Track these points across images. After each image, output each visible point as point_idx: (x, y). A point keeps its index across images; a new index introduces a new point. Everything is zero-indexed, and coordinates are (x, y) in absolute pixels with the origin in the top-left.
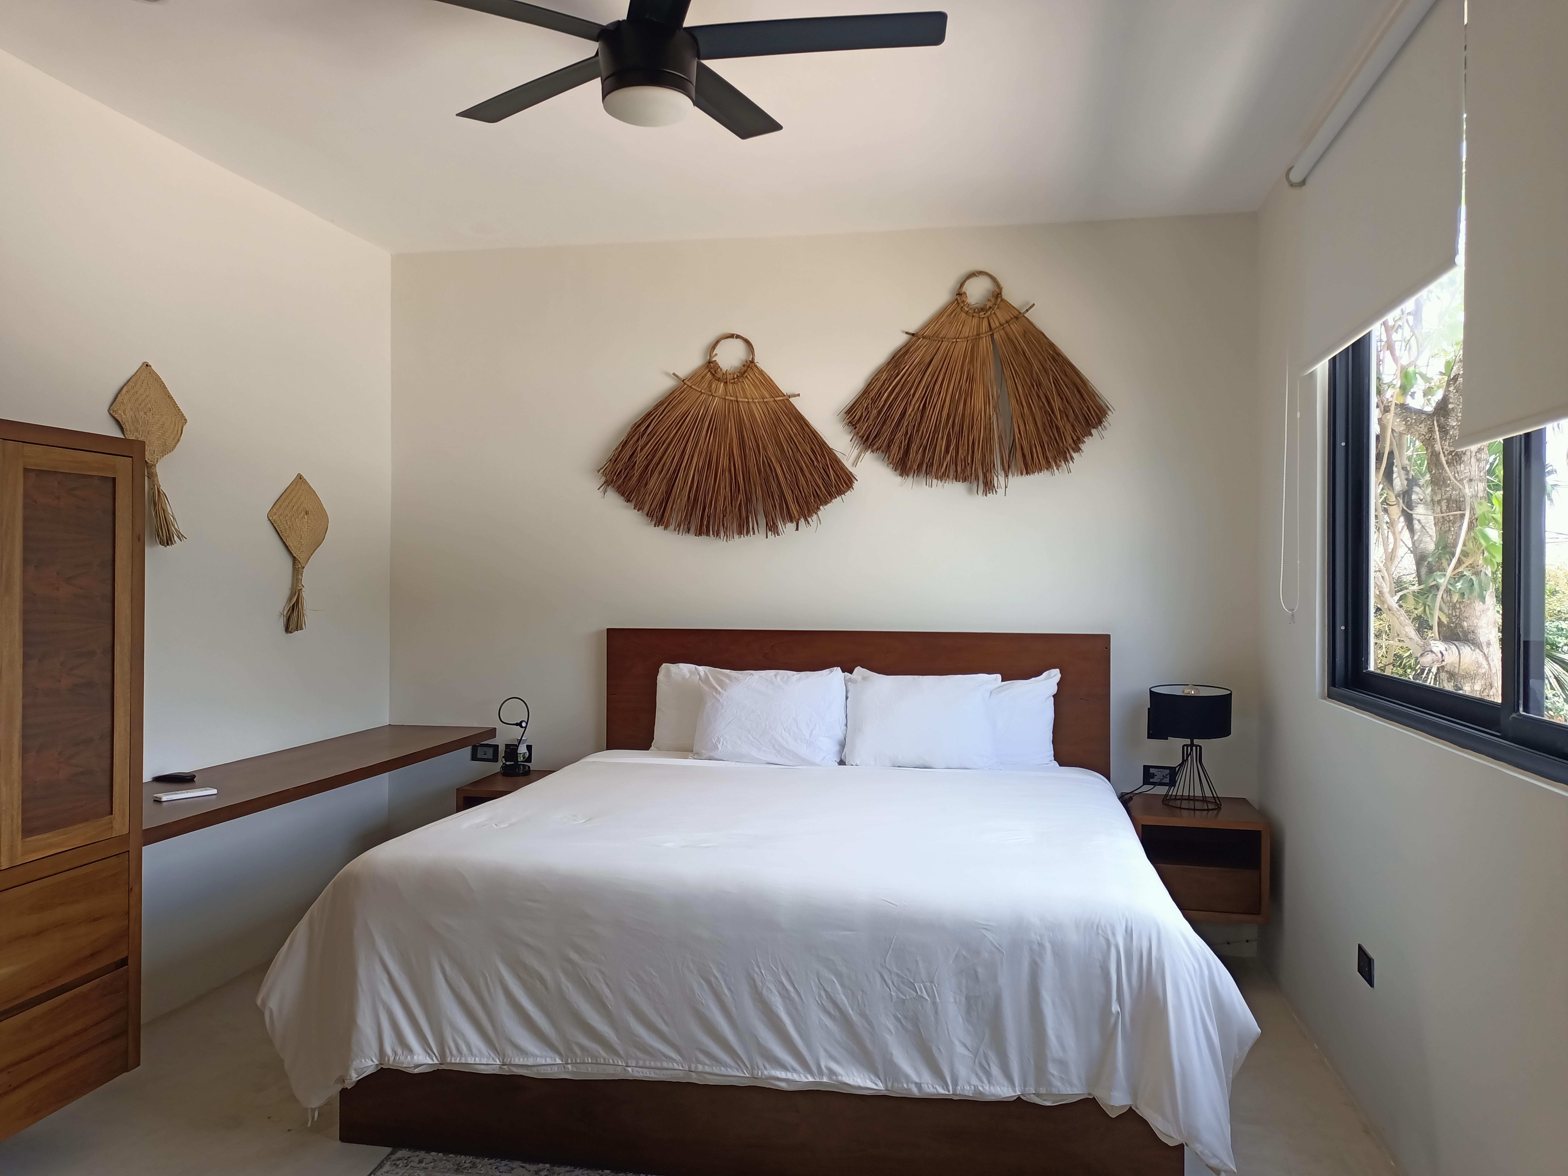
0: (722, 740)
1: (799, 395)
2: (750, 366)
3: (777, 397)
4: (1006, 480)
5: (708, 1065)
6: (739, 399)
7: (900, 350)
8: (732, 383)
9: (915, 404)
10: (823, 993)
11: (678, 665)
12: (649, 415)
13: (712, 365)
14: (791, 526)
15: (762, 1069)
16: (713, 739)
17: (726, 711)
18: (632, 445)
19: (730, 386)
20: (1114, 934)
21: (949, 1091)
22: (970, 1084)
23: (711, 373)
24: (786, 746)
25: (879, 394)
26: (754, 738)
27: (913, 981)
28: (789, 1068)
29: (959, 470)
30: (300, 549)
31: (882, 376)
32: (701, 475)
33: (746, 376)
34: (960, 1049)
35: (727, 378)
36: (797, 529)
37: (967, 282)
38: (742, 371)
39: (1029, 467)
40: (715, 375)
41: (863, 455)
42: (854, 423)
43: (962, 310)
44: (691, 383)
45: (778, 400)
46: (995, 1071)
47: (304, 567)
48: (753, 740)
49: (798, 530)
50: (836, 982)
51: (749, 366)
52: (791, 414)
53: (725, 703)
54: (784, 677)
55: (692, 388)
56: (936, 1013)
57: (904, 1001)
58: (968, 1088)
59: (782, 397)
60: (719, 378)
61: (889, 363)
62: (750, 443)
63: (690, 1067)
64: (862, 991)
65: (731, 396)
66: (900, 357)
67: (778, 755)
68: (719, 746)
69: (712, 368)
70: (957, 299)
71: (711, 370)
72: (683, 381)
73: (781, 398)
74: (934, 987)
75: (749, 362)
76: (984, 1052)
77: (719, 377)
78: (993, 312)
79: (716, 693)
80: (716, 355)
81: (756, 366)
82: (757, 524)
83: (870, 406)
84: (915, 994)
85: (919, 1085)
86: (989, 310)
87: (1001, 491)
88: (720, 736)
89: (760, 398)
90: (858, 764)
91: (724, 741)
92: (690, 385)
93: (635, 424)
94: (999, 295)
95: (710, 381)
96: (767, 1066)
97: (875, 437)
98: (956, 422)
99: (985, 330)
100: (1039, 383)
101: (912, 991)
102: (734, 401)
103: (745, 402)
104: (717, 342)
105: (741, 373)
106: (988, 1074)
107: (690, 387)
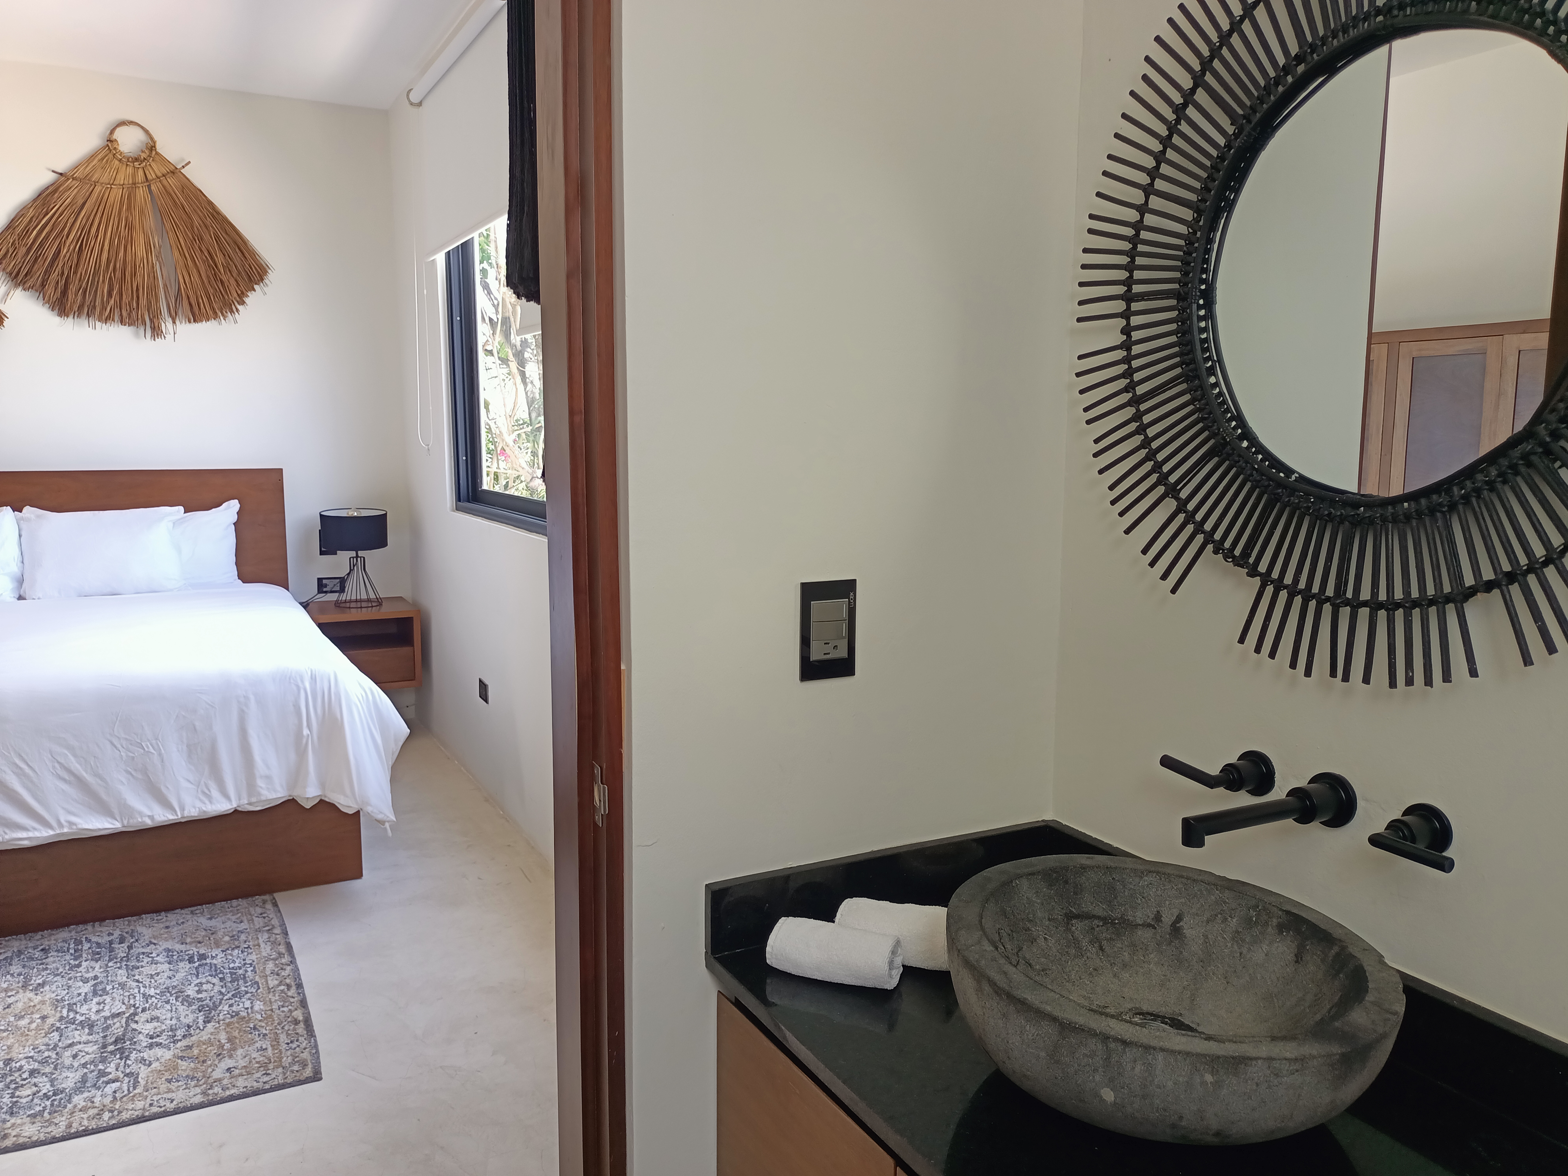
4: (175, 327)
7: (47, 188)
9: (69, 246)
10: (57, 765)
20: (302, 681)
21: (177, 816)
22: (195, 807)
25: (27, 232)
27: (140, 742)
28: (29, 828)
29: (124, 314)
31: (28, 212)
34: (184, 784)
37: (118, 129)
39: (196, 316)
41: (12, 292)
43: (114, 157)
46: (215, 793)
50: (69, 754)
56: (162, 762)
57: (133, 758)
58: (194, 810)
61: (35, 200)
64: (94, 757)
66: (48, 195)
70: (108, 145)
74: (159, 743)
76: (205, 783)
78: (149, 163)
83: (17, 242)
84: (143, 751)
85: (151, 818)
86: (144, 161)
87: (169, 337)
90: (41, 595)
94: (154, 148)
97: (26, 275)
98: (118, 266)
99: (141, 180)
100: (201, 239)
101: (139, 749)
106: (209, 797)
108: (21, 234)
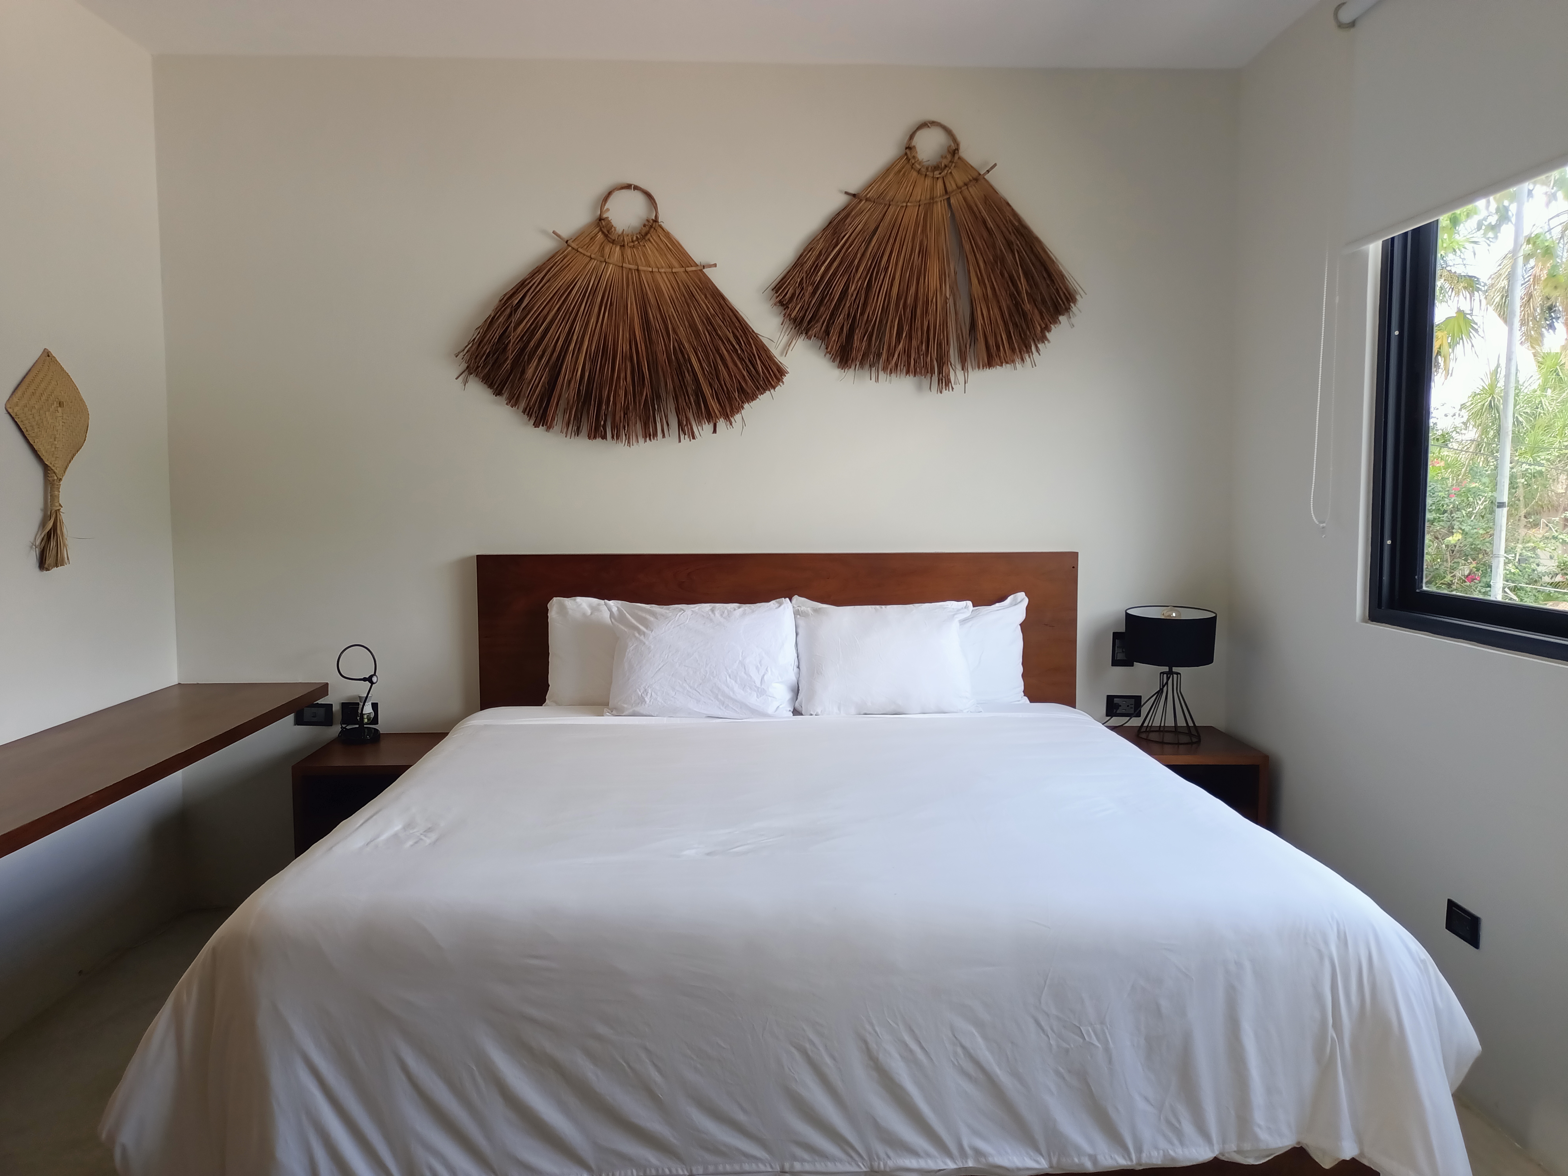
0: (650, 692)
1: (715, 265)
2: (654, 226)
3: (688, 267)
4: (965, 375)
5: (808, 1162)
6: (640, 268)
7: (839, 214)
8: (630, 247)
9: (858, 280)
10: (959, 1051)
11: (575, 600)
12: (522, 284)
13: (604, 224)
14: (708, 427)
15: (884, 1159)
16: (638, 690)
17: (654, 656)
18: (503, 322)
19: (628, 252)
21: (1131, 1160)
22: (1157, 1148)
23: (603, 233)
24: (731, 694)
25: (816, 267)
26: (691, 687)
27: (1078, 1026)
28: (920, 1152)
29: (912, 361)
30: (53, 454)
31: (818, 244)
32: (593, 361)
33: (649, 240)
34: (1141, 1104)
35: (624, 240)
36: (715, 431)
38: (643, 233)
39: (992, 357)
40: (609, 235)
41: (794, 342)
42: (784, 303)
43: (912, 168)
44: (577, 245)
45: (690, 271)
46: (1188, 1128)
47: (60, 480)
48: (690, 690)
49: (716, 433)
50: (976, 1034)
51: (651, 226)
52: (707, 289)
53: (652, 647)
54: (723, 612)
55: (578, 251)
56: (1110, 1061)
57: (1067, 1051)
58: (1157, 1154)
59: (694, 266)
60: (614, 240)
61: (825, 230)
62: (656, 324)
63: (782, 1167)
64: (1012, 1043)
65: (629, 263)
66: (837, 223)
67: (721, 707)
68: (646, 699)
69: (603, 227)
70: (906, 154)
71: (602, 229)
72: (567, 242)
73: (694, 269)
74: (1106, 1031)
75: (651, 221)
76: (1172, 1106)
77: (613, 238)
78: (950, 171)
79: (639, 634)
80: (608, 210)
81: (660, 226)
82: (668, 425)
83: (803, 282)
84: (1081, 1040)
85: (1094, 1159)
86: (944, 169)
87: (958, 387)
88: (647, 687)
89: (667, 267)
90: (820, 713)
91: (653, 693)
92: (576, 247)
93: (505, 295)
94: (956, 152)
95: (602, 244)
96: (891, 1154)
97: (811, 320)
98: (909, 301)
99: (940, 194)
100: (1003, 260)
101: (1077, 1038)
102: (634, 270)
103: (648, 271)
104: (610, 194)
105: (642, 235)
106: (1179, 1133)
107: (576, 250)
108: (808, 272)
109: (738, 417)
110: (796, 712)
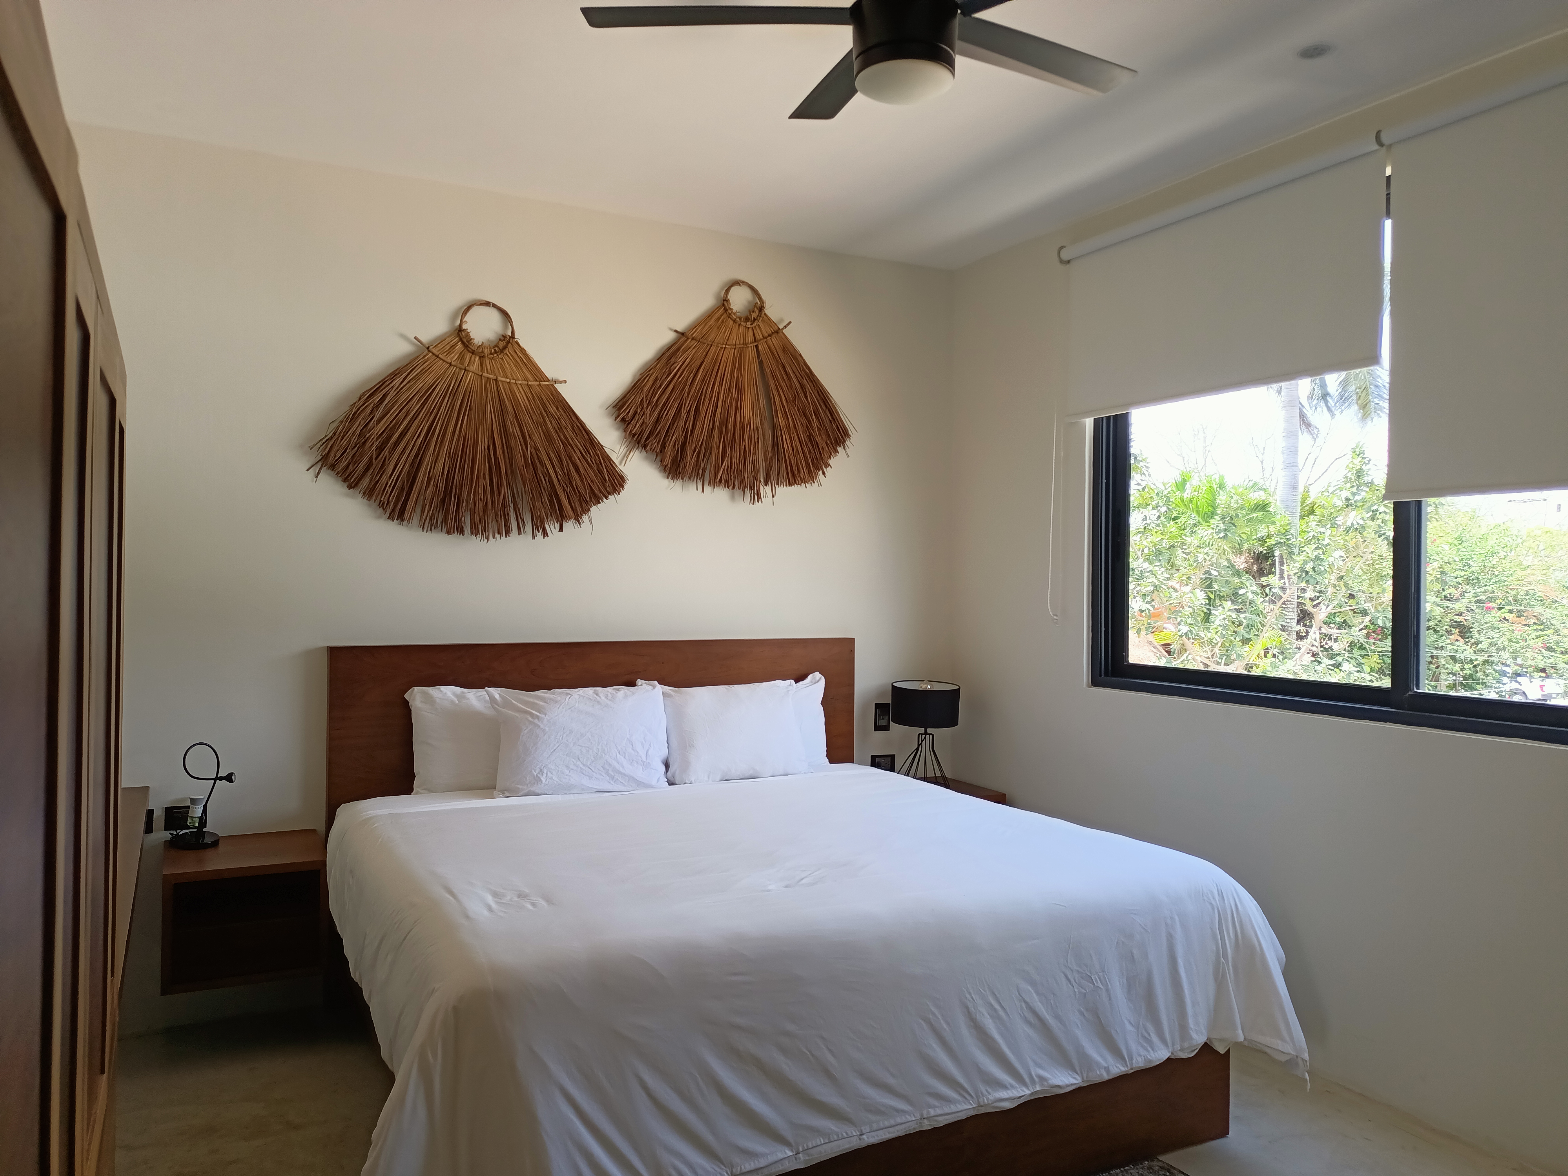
0: (545, 772)
1: (565, 382)
2: (511, 342)
3: (542, 381)
4: (772, 490)
5: (938, 1107)
6: (500, 378)
7: (669, 348)
8: (490, 358)
10: (1023, 1005)
13: (464, 334)
14: (556, 527)
15: (986, 1095)
16: (533, 771)
17: (549, 738)
18: (366, 418)
19: (487, 362)
21: (1127, 1066)
22: (1140, 1056)
23: (463, 343)
24: (621, 770)
25: (654, 389)
26: (584, 765)
27: (1090, 975)
28: (1009, 1086)
32: (453, 464)
33: (506, 352)
34: (1129, 1028)
35: (482, 351)
38: (501, 346)
39: (792, 479)
40: (469, 346)
41: (632, 453)
42: (627, 420)
43: (728, 316)
44: (438, 351)
45: (543, 385)
46: (1153, 1035)
48: (583, 768)
49: (562, 531)
50: (1032, 991)
51: (508, 342)
52: (559, 402)
53: (547, 729)
54: (607, 695)
55: (438, 357)
56: (1110, 1000)
57: (1085, 995)
58: (1141, 1059)
59: (546, 381)
60: (473, 351)
61: (658, 360)
62: (513, 429)
63: (922, 1115)
64: (1054, 994)
65: (488, 373)
66: (672, 355)
67: (611, 782)
68: (542, 778)
69: (463, 337)
71: (463, 339)
72: (428, 348)
73: (546, 383)
74: (1105, 975)
75: (508, 337)
76: (1143, 1024)
77: (472, 349)
78: (758, 323)
79: (532, 718)
80: (466, 322)
81: (517, 343)
82: (522, 523)
83: (646, 403)
84: (1092, 986)
85: (1106, 1068)
86: (752, 321)
87: (768, 501)
88: (542, 767)
89: (522, 380)
90: (693, 782)
91: (549, 773)
92: (437, 354)
93: (367, 392)
94: (763, 308)
95: (462, 353)
96: (990, 1090)
97: (647, 438)
99: (750, 340)
100: (799, 398)
101: (1090, 984)
102: (493, 379)
103: (505, 382)
104: (469, 308)
105: (500, 349)
106: (1149, 1042)
107: (436, 356)
109: (585, 518)
110: (671, 783)
